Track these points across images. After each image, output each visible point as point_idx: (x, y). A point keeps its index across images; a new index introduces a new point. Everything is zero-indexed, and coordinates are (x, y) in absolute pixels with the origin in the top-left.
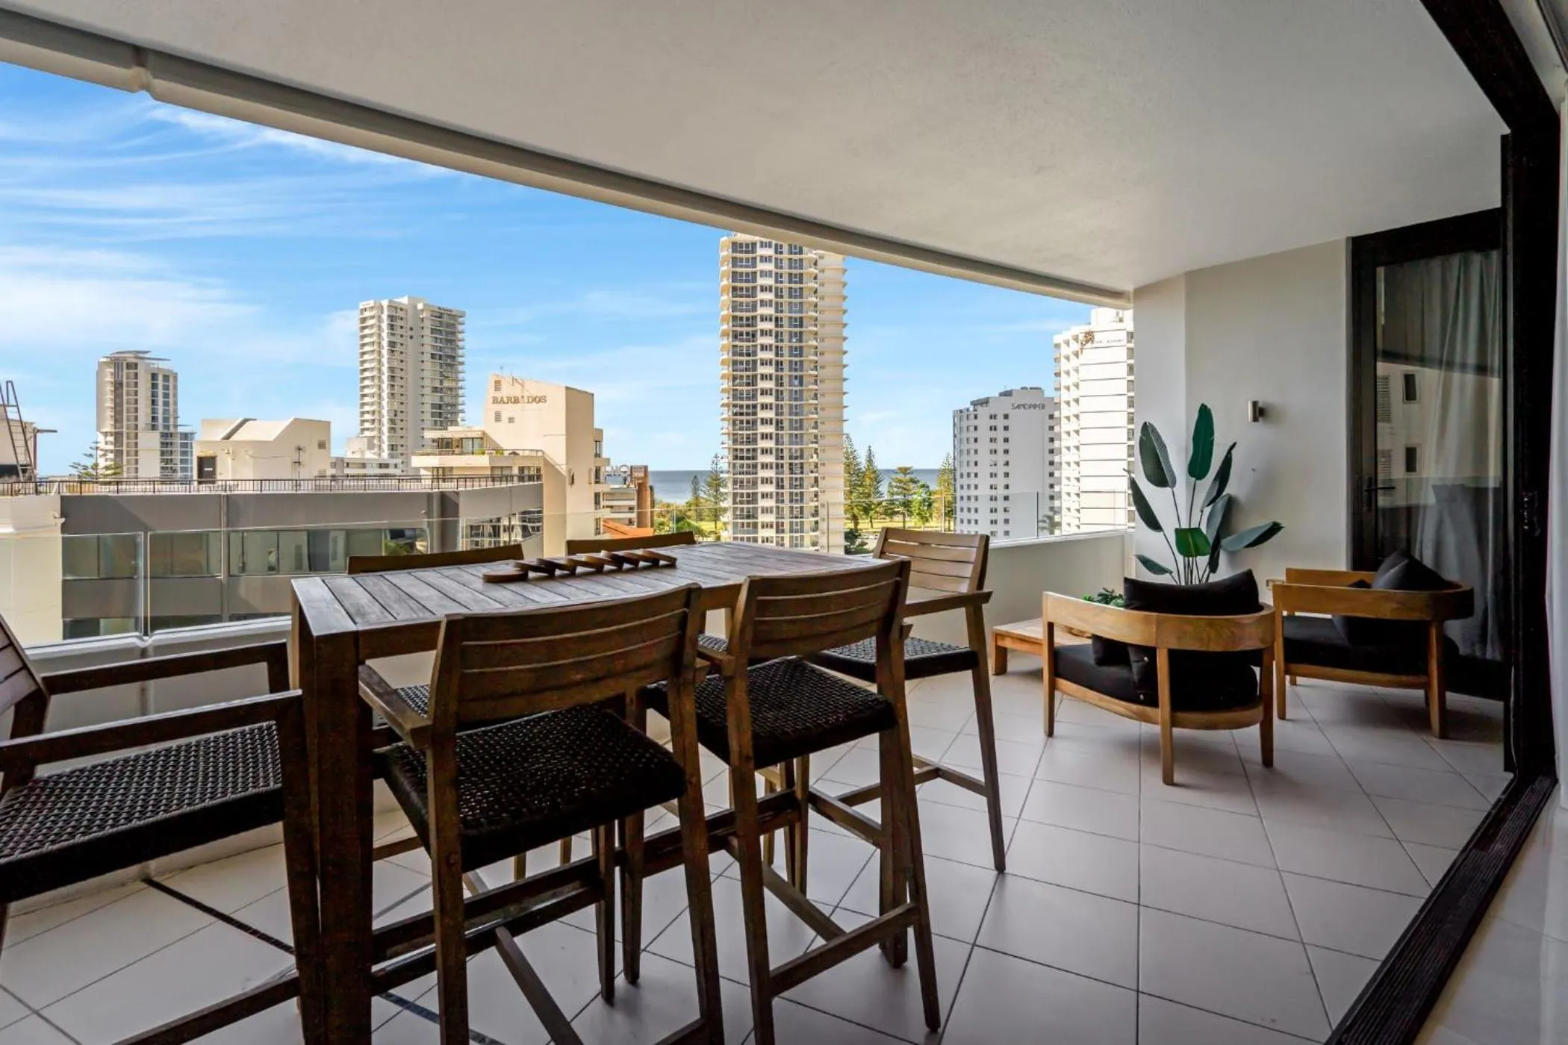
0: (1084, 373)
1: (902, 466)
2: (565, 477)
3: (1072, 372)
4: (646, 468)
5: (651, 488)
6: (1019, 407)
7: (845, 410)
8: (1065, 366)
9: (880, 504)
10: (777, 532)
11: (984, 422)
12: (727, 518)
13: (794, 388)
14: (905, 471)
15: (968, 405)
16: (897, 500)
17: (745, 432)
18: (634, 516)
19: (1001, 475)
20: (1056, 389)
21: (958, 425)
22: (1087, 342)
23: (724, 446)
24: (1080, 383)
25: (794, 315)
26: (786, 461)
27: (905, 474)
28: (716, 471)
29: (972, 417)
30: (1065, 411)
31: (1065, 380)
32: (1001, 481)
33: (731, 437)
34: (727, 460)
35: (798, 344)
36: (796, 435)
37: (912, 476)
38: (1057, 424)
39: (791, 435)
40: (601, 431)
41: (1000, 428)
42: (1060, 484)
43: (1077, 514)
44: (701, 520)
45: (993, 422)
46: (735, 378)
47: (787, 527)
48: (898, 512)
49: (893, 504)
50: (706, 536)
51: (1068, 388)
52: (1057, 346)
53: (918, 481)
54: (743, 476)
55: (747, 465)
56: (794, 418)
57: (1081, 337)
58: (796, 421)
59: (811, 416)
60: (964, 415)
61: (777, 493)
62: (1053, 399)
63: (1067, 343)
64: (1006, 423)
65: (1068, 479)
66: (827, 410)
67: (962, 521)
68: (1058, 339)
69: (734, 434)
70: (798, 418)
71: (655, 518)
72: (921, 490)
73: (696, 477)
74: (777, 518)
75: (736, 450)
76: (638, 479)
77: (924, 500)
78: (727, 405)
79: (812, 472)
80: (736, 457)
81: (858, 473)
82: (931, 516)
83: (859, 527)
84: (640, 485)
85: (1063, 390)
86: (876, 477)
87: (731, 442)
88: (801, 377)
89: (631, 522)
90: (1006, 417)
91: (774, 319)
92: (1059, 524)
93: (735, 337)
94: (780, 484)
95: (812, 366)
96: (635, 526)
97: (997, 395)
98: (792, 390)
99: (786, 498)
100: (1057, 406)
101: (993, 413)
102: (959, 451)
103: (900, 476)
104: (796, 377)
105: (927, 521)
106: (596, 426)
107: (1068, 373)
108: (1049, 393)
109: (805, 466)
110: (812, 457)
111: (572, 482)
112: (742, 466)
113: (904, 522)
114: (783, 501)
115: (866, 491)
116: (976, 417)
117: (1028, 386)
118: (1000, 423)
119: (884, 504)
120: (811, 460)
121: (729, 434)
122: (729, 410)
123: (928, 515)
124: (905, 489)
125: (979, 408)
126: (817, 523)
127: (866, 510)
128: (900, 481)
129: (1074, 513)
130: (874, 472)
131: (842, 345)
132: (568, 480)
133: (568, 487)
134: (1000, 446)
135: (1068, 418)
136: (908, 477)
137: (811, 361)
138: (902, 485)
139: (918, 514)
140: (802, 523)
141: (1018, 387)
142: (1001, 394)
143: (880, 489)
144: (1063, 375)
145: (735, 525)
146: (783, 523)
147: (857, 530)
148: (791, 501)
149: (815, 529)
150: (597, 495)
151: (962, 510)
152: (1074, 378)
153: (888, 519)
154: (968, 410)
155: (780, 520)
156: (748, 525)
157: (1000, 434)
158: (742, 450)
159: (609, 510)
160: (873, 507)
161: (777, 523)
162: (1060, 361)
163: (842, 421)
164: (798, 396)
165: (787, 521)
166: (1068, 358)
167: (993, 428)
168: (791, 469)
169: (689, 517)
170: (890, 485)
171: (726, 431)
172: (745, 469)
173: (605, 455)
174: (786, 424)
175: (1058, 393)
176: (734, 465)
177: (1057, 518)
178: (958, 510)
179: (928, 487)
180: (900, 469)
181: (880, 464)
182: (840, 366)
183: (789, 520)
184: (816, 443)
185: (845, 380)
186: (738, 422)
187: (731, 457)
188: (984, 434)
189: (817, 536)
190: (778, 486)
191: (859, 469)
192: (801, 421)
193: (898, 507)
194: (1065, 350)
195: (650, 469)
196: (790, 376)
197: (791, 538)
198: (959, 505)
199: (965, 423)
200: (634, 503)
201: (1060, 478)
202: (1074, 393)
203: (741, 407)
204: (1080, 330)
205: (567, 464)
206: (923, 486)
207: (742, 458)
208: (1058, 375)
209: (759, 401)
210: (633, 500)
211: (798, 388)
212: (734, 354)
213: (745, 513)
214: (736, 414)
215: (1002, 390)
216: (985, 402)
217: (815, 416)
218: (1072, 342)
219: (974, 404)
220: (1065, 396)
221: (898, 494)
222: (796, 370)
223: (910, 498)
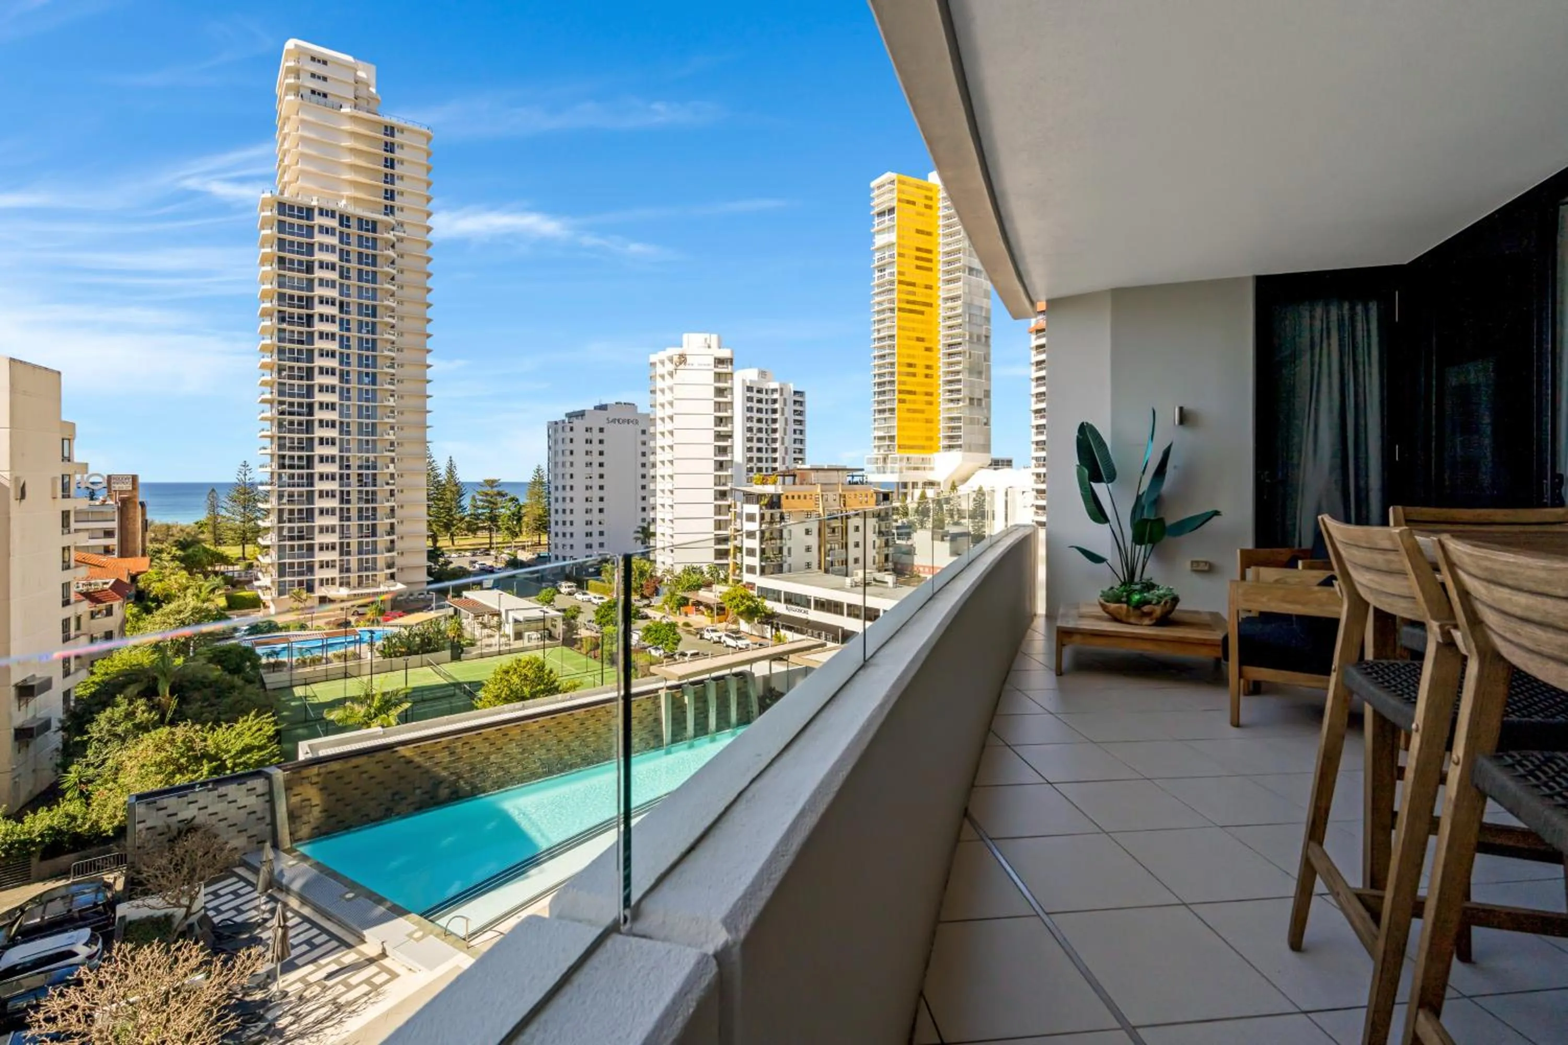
0: (679, 392)
1: (487, 478)
2: (8, 489)
3: (667, 391)
4: (134, 478)
5: (143, 505)
6: (614, 421)
7: (428, 415)
8: (660, 384)
9: (462, 519)
10: (341, 554)
11: (580, 435)
12: (270, 539)
13: (365, 387)
14: (492, 483)
15: (564, 418)
16: (483, 514)
17: (296, 436)
18: (113, 542)
19: (595, 488)
20: (651, 406)
21: (553, 437)
22: (680, 363)
23: (263, 451)
24: (675, 402)
25: (365, 302)
26: (354, 472)
27: (492, 487)
28: (244, 483)
29: (568, 429)
30: (660, 427)
31: (660, 398)
32: (596, 493)
33: (276, 440)
34: (269, 469)
35: (370, 336)
36: (367, 441)
37: (500, 489)
38: (651, 440)
39: (360, 441)
40: (73, 425)
41: (595, 441)
42: (655, 496)
43: (671, 525)
44: (220, 544)
45: (588, 435)
46: (281, 370)
47: (354, 548)
48: (484, 528)
49: (478, 519)
50: (233, 564)
51: (663, 405)
52: (653, 364)
53: (506, 495)
54: (293, 489)
55: (299, 475)
56: (365, 421)
57: (676, 359)
58: (367, 425)
59: (386, 420)
60: (560, 426)
61: (341, 509)
62: (648, 415)
63: (662, 363)
64: (601, 436)
65: (663, 491)
66: (406, 414)
67: (557, 535)
68: (653, 358)
69: (279, 438)
70: (370, 421)
71: (148, 544)
72: (510, 504)
73: (213, 490)
74: (340, 538)
75: (283, 457)
76: (121, 492)
77: (513, 514)
78: (271, 402)
79: (388, 484)
80: (282, 466)
81: (438, 485)
82: (521, 532)
83: (438, 545)
84: (124, 502)
85: (658, 407)
86: (459, 490)
87: (275, 446)
88: (374, 375)
89: (107, 550)
90: (601, 430)
91: (337, 304)
92: (654, 534)
93: (282, 320)
94: (345, 497)
95: (388, 363)
96: (116, 556)
97: (592, 408)
98: (362, 389)
99: (354, 514)
100: (653, 422)
101: (589, 426)
102: (553, 462)
103: (487, 489)
104: (367, 374)
105: (517, 535)
106: (65, 417)
107: (663, 391)
108: (643, 409)
109: (378, 477)
110: (388, 467)
111: (23, 496)
112: (292, 476)
113: (491, 538)
114: (349, 519)
115: (447, 505)
116: (572, 429)
117: (623, 402)
118: (596, 436)
119: (467, 519)
120: (386, 471)
121: (272, 438)
122: (272, 407)
123: (517, 529)
124: (494, 503)
125: (575, 420)
126: (392, 542)
127: (447, 527)
128: (487, 494)
129: (668, 523)
130: (456, 485)
131: (425, 343)
132: (13, 493)
133: (14, 503)
134: (596, 459)
135: (663, 434)
136: (495, 490)
137: (386, 357)
138: (489, 498)
139: (508, 529)
140: (375, 543)
141: (613, 402)
142: (596, 408)
143: (462, 503)
144: (658, 393)
145: (281, 549)
146: (348, 545)
147: (439, 549)
148: (360, 518)
149: (390, 550)
150: (66, 515)
151: (557, 523)
152: (668, 396)
153: (471, 536)
154: (563, 421)
155: (346, 541)
156: (300, 547)
157: (596, 447)
158: (292, 458)
159: (86, 535)
160: (455, 522)
161: (342, 544)
162: (655, 381)
163: (424, 427)
164: (371, 396)
165: (354, 542)
166: (663, 377)
167: (589, 441)
168: (360, 481)
169: (204, 541)
170: (474, 498)
171: (269, 433)
172: (296, 480)
173: (78, 457)
174: (354, 428)
175: (653, 409)
176: (280, 476)
177: (652, 529)
178: (553, 524)
179: (517, 500)
180: (486, 481)
181: (463, 476)
182: (422, 365)
183: (357, 540)
184: (393, 451)
185: (429, 382)
186: (286, 423)
187: (275, 465)
188: (580, 447)
189: (393, 557)
190: (342, 501)
191: (438, 481)
192: (374, 425)
193: (484, 522)
194: (660, 370)
195: (141, 480)
196: (360, 373)
197: (360, 560)
198: (553, 518)
199: (560, 435)
200: (114, 525)
201: (655, 490)
202: (669, 411)
203: (291, 404)
204: (674, 351)
205: (12, 468)
206: (512, 499)
207: (291, 467)
208: (653, 392)
209: (316, 399)
210: (114, 520)
211: (371, 387)
212: (281, 340)
213: (296, 534)
214: (282, 413)
215: (597, 404)
216: (581, 414)
217: (391, 420)
218: (667, 362)
219: (570, 415)
220: (660, 413)
221: (483, 508)
222: (367, 366)
223: (497, 512)
